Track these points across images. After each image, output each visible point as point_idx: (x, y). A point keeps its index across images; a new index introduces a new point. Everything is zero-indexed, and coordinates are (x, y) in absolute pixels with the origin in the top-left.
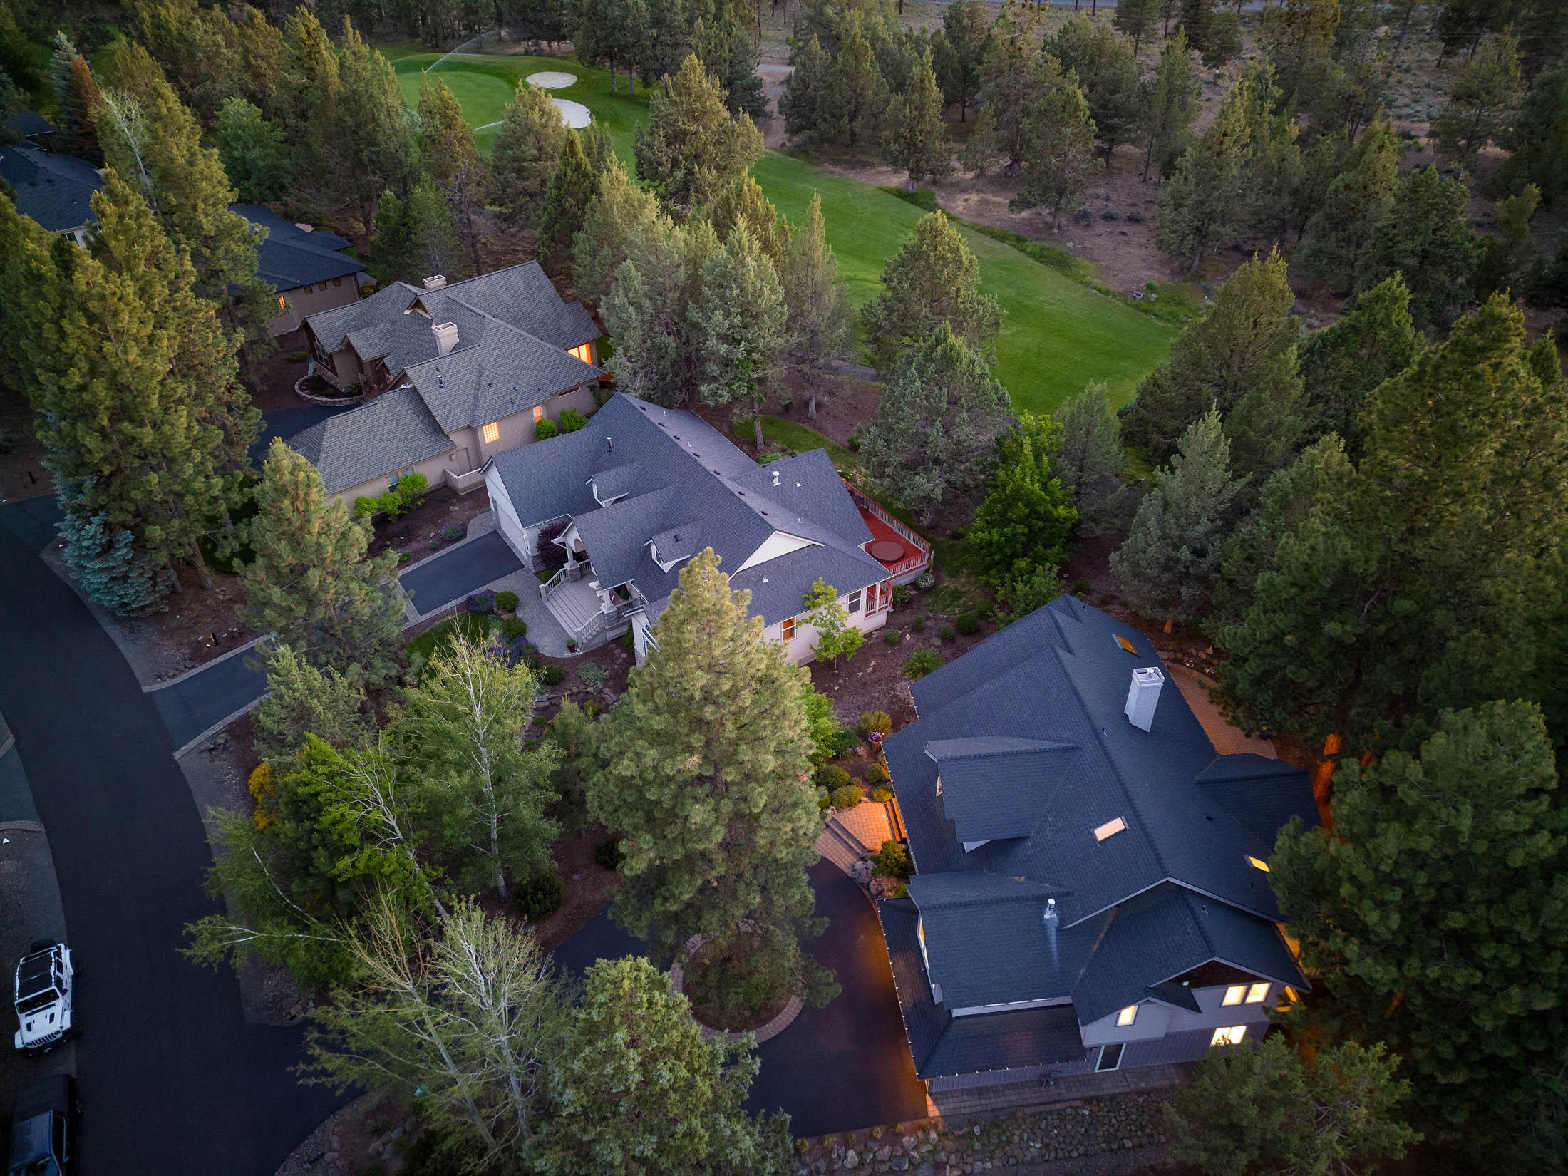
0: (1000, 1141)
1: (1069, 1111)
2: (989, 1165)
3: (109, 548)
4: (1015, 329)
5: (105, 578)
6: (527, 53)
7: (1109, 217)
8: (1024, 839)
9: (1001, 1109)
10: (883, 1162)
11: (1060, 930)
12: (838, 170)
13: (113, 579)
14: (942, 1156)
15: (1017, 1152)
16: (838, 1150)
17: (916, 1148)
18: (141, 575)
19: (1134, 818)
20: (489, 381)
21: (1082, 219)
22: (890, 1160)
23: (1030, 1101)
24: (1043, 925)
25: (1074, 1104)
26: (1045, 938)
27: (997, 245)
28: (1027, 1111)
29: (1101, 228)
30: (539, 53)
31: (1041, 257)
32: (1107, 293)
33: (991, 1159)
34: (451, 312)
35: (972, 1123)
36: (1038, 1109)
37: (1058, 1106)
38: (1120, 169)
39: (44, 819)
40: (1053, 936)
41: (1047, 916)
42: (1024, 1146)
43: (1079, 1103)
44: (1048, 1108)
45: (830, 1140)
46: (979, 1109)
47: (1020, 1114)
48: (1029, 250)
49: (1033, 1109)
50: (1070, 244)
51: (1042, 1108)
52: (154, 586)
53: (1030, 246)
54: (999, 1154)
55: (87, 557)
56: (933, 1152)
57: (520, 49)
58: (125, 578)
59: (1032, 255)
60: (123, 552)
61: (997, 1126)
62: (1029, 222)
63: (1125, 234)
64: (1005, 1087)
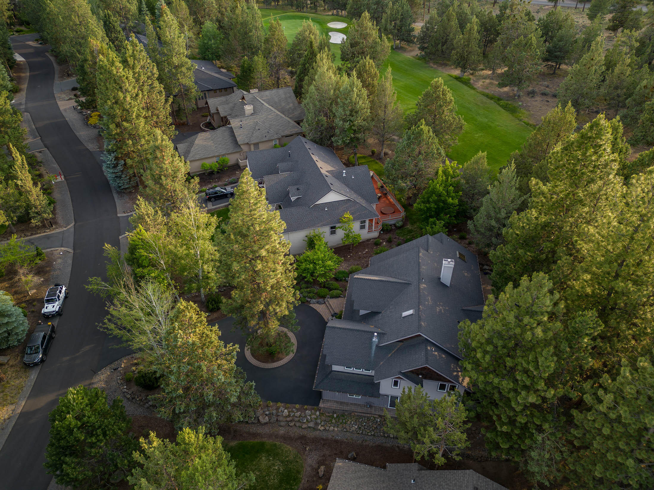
0: (343, 422)
1: (372, 418)
2: (336, 429)
3: (115, 166)
4: (480, 134)
5: (114, 176)
6: (333, 15)
7: (544, 94)
8: (380, 313)
9: (346, 411)
10: (297, 417)
11: (377, 346)
12: (435, 66)
13: (116, 177)
14: (319, 421)
15: (347, 427)
16: (282, 409)
17: (310, 415)
18: (126, 177)
19: (418, 311)
20: (259, 128)
21: (532, 94)
22: (299, 417)
23: (359, 411)
24: (371, 342)
25: (375, 416)
26: (371, 348)
27: (488, 101)
28: (356, 414)
29: (538, 98)
30: (337, 15)
31: (505, 107)
32: (528, 124)
33: (338, 427)
34: (253, 102)
35: (334, 413)
36: (360, 414)
37: (368, 415)
38: (560, 75)
39: (74, 250)
40: (374, 348)
41: (374, 340)
42: (351, 426)
43: (377, 416)
44: (364, 415)
45: (279, 404)
46: (338, 408)
47: (353, 414)
48: (501, 104)
49: (358, 414)
50: (520, 103)
51: (362, 414)
52: (130, 182)
53: (502, 102)
54: (340, 426)
55: (109, 168)
56: (316, 419)
57: (330, 13)
58: (120, 177)
59: (502, 106)
60: (120, 168)
61: (343, 416)
62: (507, 93)
63: (548, 101)
64: (351, 404)
